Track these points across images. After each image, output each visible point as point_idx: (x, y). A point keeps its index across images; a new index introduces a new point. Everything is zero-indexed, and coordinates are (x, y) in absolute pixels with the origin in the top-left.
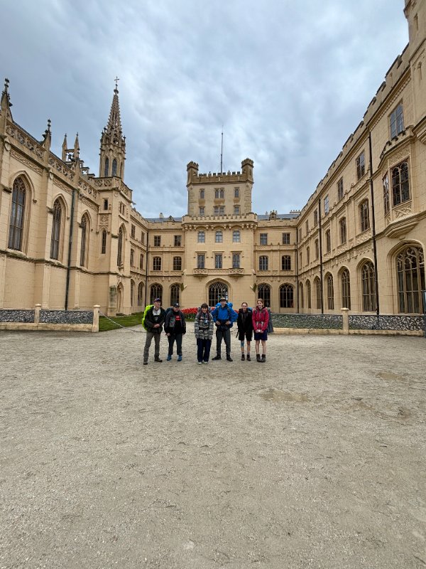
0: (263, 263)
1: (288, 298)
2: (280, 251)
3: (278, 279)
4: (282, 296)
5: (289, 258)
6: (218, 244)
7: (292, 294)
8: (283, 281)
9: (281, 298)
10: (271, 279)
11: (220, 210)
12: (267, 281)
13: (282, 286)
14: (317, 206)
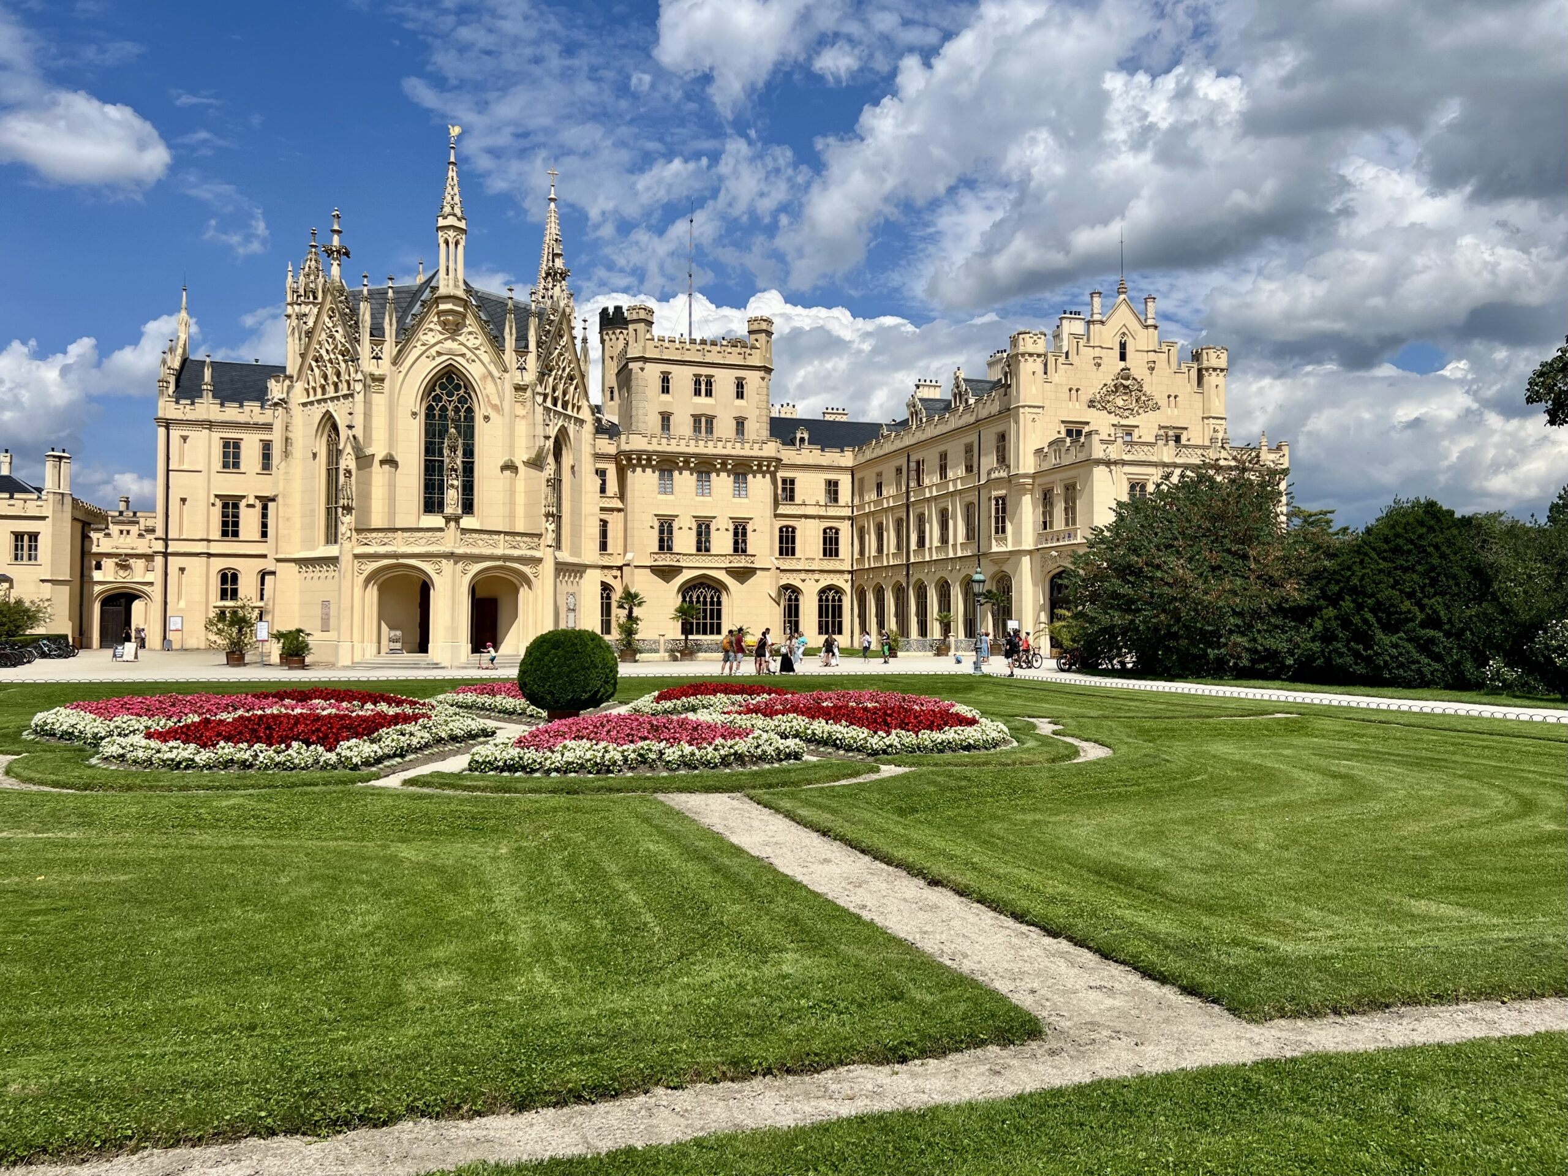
0: (787, 543)
1: (833, 617)
2: (820, 517)
3: (817, 576)
4: (822, 611)
5: (837, 532)
6: (702, 498)
7: (840, 607)
8: (826, 581)
9: (820, 616)
10: (803, 576)
11: (703, 423)
12: (794, 580)
13: (823, 591)
14: (903, 461)
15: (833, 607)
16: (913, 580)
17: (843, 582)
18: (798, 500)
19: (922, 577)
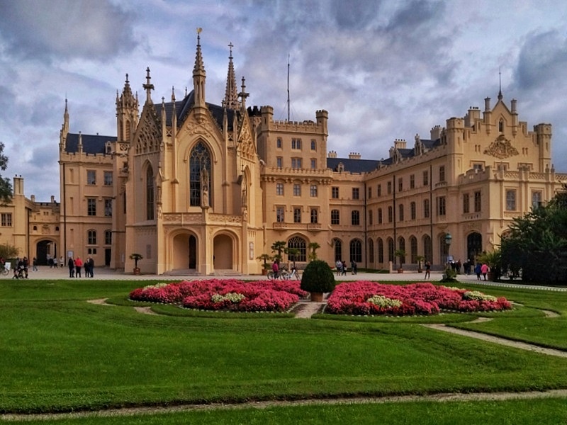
0: (335, 218)
1: (357, 253)
2: (350, 205)
3: (349, 234)
4: (352, 251)
5: (358, 212)
6: (296, 197)
7: (360, 249)
8: (353, 237)
9: (351, 253)
10: (343, 234)
11: (297, 162)
12: (339, 236)
13: (352, 242)
14: (391, 179)
15: (357, 249)
16: (397, 236)
17: (361, 237)
18: (340, 198)
19: (402, 235)
